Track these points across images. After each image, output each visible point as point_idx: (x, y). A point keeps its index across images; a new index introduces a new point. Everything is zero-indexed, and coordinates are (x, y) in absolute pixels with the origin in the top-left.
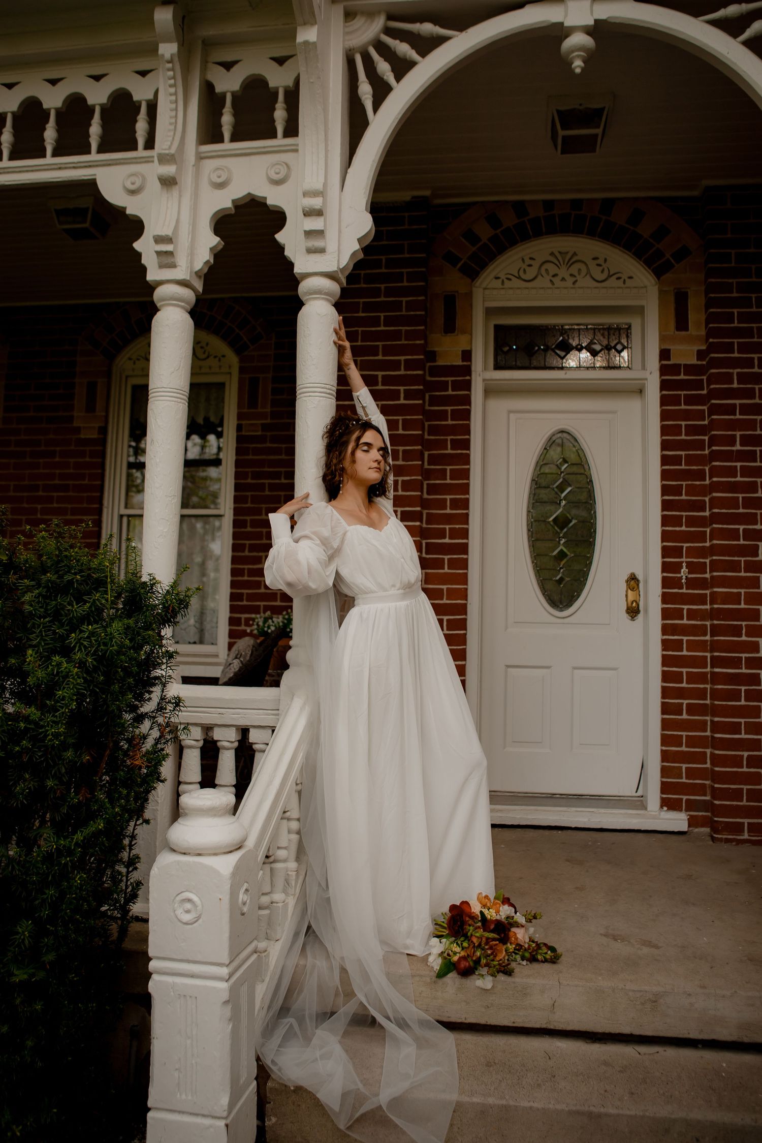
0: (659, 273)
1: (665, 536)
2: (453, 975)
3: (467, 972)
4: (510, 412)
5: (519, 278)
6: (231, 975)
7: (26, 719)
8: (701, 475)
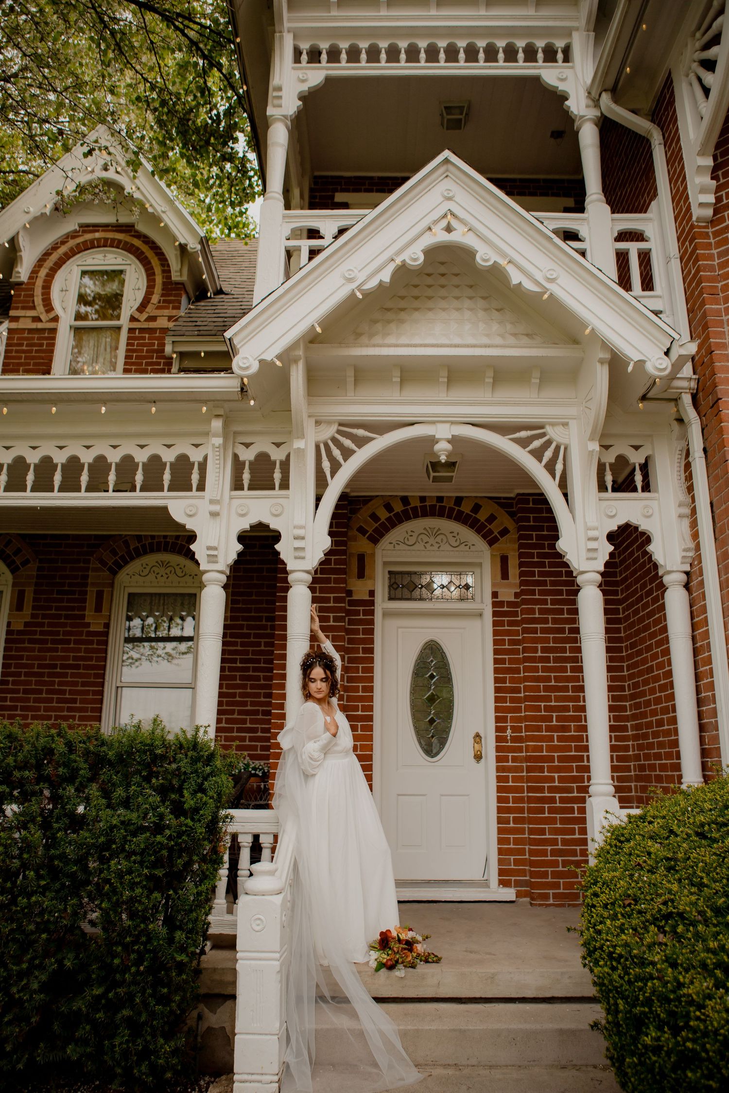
0: (491, 543)
1: (497, 709)
2: (384, 970)
3: (391, 967)
4: (398, 628)
5: (404, 543)
6: (281, 957)
7: (186, 825)
8: (517, 671)
